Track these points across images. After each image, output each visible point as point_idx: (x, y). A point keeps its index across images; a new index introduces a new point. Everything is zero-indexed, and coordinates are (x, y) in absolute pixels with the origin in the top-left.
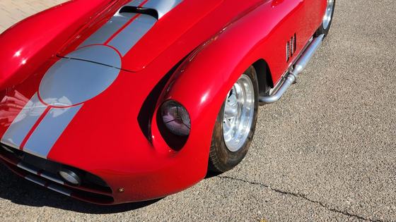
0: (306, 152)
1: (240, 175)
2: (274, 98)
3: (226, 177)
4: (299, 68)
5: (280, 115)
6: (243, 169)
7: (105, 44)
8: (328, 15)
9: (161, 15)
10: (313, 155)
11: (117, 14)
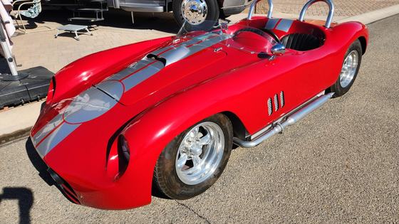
0: (263, 200)
1: (195, 207)
2: (252, 144)
3: (183, 205)
4: (291, 121)
5: (262, 159)
6: (200, 202)
7: (120, 81)
8: (351, 74)
9: (168, 63)
10: (268, 204)
11: (145, 58)
